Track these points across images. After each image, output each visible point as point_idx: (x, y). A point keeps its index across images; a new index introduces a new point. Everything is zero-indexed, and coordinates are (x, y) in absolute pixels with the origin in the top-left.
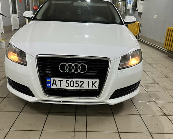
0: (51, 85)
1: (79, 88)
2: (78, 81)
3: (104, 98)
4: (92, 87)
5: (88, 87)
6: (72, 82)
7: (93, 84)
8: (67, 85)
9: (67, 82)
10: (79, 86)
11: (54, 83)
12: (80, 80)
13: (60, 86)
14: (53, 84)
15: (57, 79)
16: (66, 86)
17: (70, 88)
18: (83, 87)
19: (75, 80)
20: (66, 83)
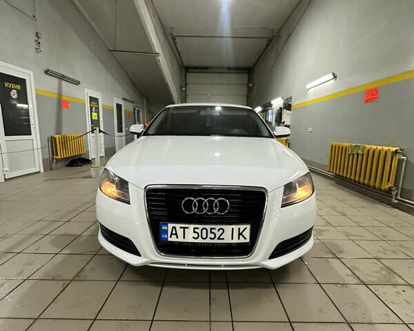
0: (169, 236)
1: (216, 241)
2: (215, 229)
3: (260, 257)
4: (239, 239)
5: (232, 239)
6: (204, 231)
7: (240, 234)
8: (196, 236)
9: (196, 230)
10: (217, 237)
11: (174, 232)
12: (218, 227)
13: (184, 238)
14: (172, 234)
15: (178, 226)
16: (194, 238)
17: (200, 240)
18: (223, 239)
19: (208, 227)
20: (194, 232)
